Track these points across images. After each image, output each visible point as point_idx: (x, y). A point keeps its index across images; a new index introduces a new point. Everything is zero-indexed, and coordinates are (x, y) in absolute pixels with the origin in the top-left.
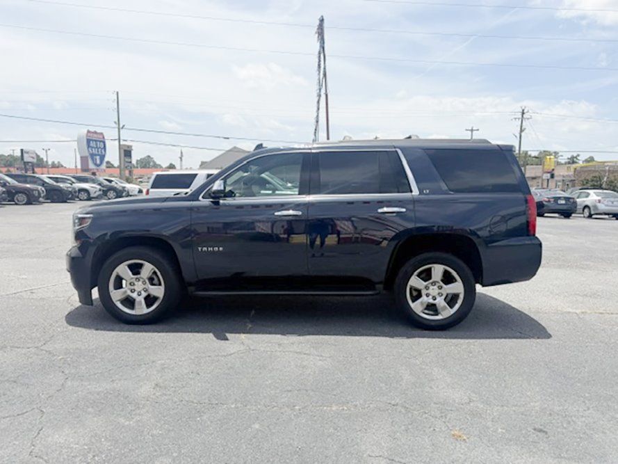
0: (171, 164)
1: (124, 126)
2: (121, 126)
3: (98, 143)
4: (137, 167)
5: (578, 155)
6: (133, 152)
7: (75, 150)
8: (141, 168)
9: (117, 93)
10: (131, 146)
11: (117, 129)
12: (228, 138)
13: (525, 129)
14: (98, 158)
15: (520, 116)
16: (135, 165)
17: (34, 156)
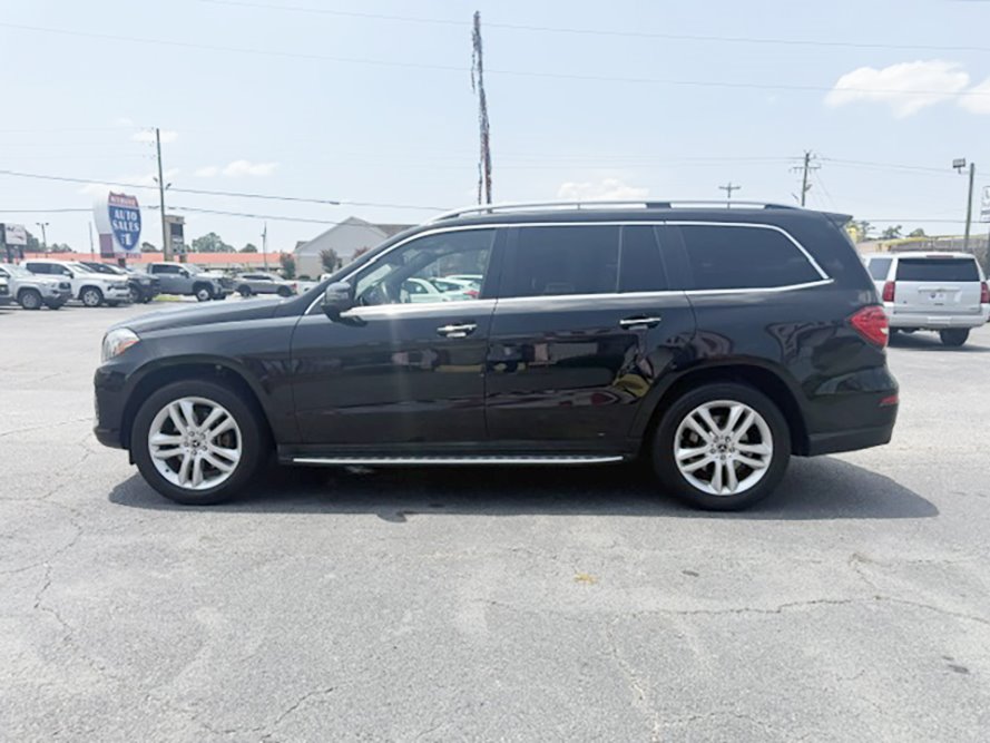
0: (249, 245)
1: (169, 185)
2: (165, 185)
3: (128, 213)
4: (194, 251)
5: (900, 227)
6: (184, 227)
7: (90, 224)
8: (200, 251)
9: (158, 131)
10: (182, 218)
11: (158, 191)
12: (337, 203)
13: (810, 186)
14: (128, 236)
15: (803, 165)
16: (191, 247)
17: (23, 234)
